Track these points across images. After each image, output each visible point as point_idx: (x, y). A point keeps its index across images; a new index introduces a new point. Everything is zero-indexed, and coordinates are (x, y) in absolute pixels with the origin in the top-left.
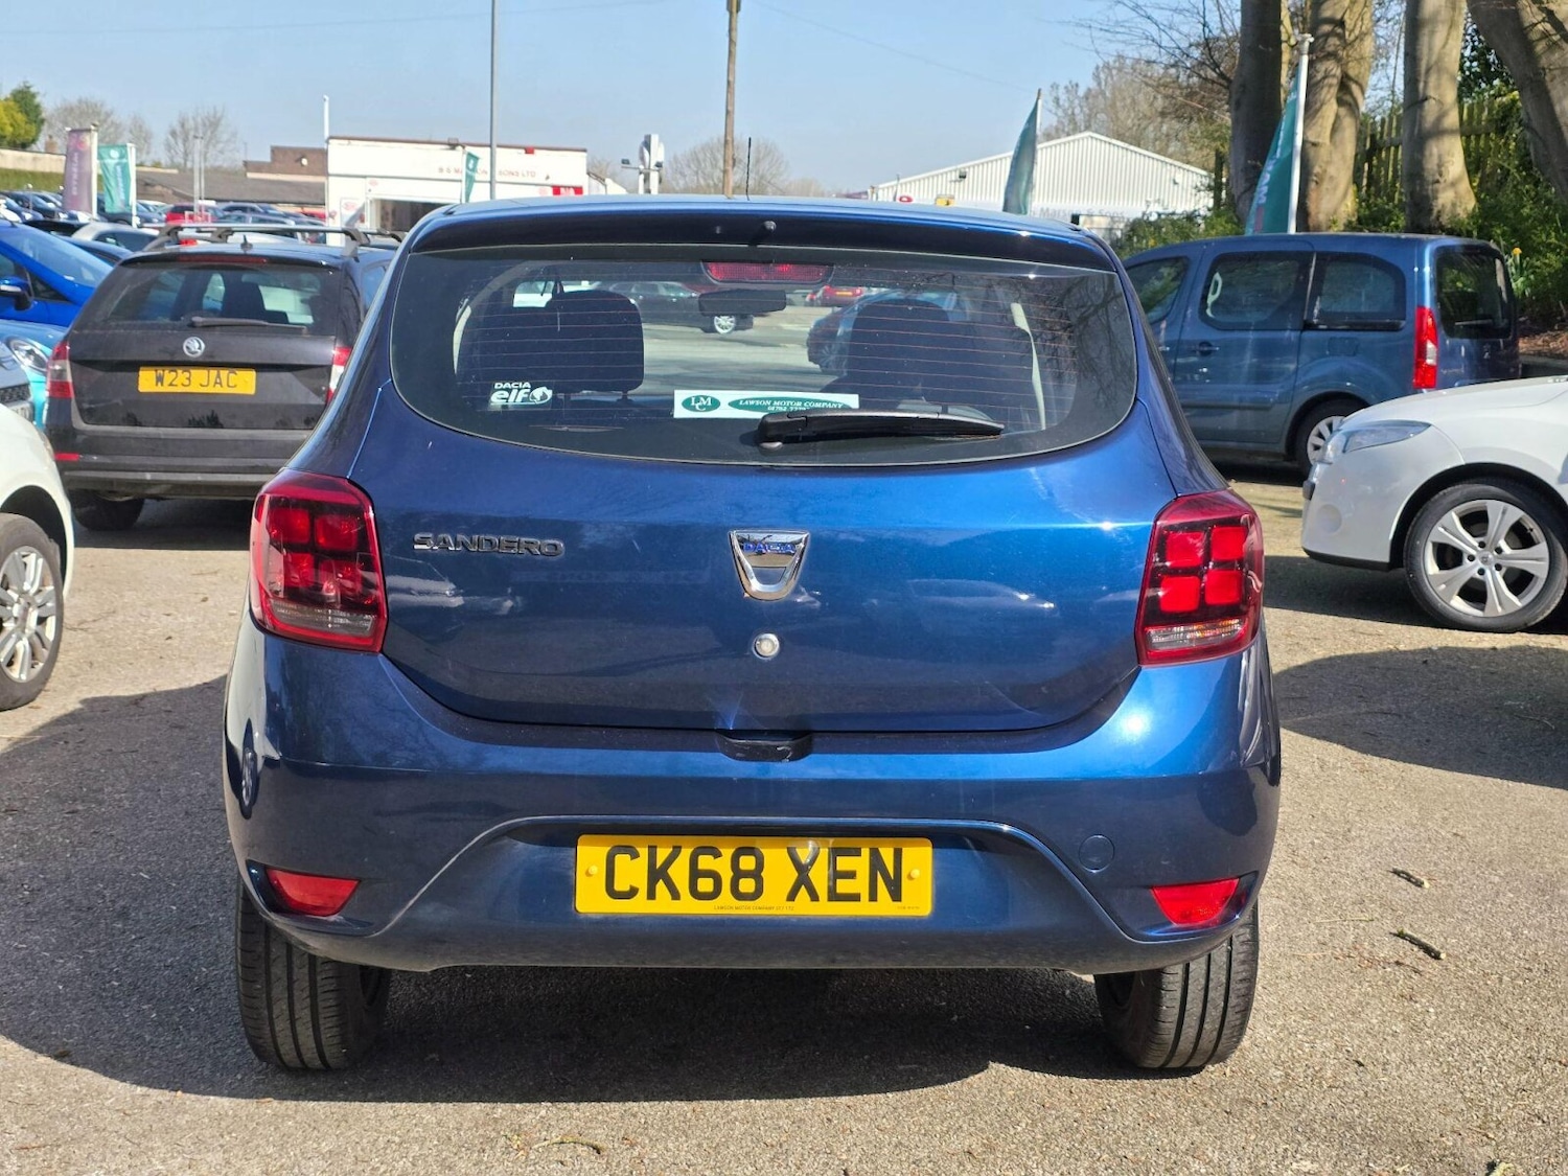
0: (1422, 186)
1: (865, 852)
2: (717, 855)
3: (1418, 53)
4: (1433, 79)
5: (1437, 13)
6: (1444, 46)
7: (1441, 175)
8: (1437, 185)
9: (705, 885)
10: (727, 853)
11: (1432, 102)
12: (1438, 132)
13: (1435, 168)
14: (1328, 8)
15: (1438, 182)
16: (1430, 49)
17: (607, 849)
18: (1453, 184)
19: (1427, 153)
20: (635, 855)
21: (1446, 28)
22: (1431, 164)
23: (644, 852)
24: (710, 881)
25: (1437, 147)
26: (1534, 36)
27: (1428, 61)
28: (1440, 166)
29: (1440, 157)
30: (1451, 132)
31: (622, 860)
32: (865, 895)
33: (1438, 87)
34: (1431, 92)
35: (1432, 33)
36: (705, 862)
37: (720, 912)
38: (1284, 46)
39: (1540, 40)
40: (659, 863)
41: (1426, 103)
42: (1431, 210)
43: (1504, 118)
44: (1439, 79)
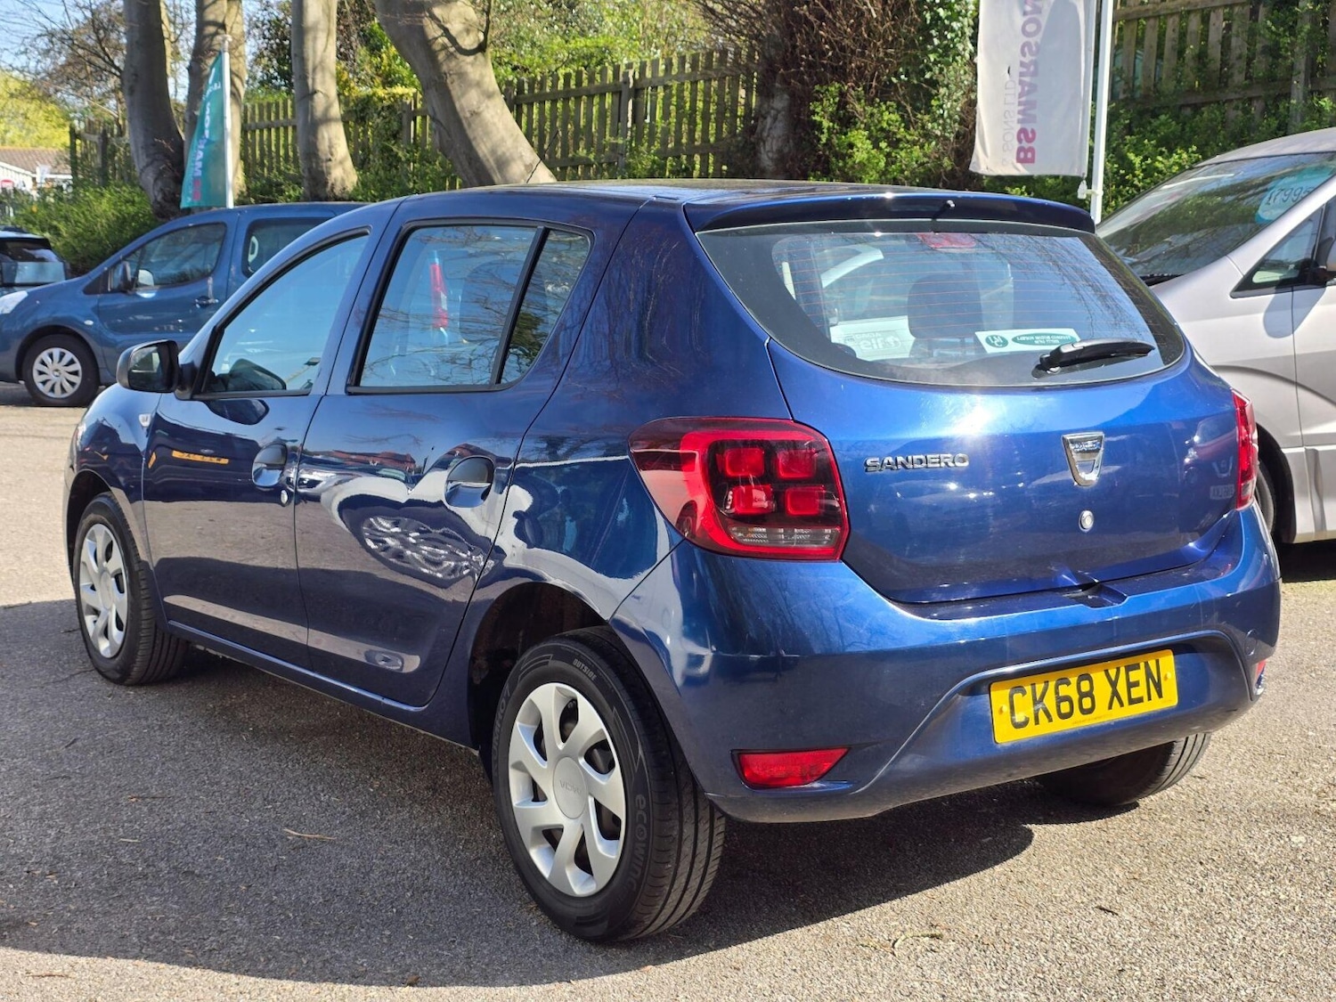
0: (317, 163)
1: (1142, 665)
2: (1068, 683)
3: (305, 55)
4: (319, 77)
5: (317, 23)
6: (325, 51)
7: (332, 155)
8: (329, 163)
9: (1065, 707)
10: (1074, 680)
11: (320, 95)
12: (326, 120)
13: (327, 149)
14: (211, 13)
15: (330, 160)
16: (315, 52)
17: (1008, 692)
18: (341, 163)
19: (320, 136)
20: (1024, 693)
21: (325, 35)
22: (323, 146)
23: (1028, 689)
24: (1067, 703)
25: (328, 132)
26: (436, 47)
27: (314, 62)
28: (331, 147)
29: (330, 140)
30: (335, 120)
31: (1017, 697)
32: (1146, 698)
33: (323, 83)
34: (318, 87)
35: (315, 39)
36: (1064, 691)
37: (1076, 726)
38: (167, 42)
39: (441, 50)
40: (1038, 697)
41: (315, 96)
42: (327, 183)
43: (362, 110)
44: (323, 77)
